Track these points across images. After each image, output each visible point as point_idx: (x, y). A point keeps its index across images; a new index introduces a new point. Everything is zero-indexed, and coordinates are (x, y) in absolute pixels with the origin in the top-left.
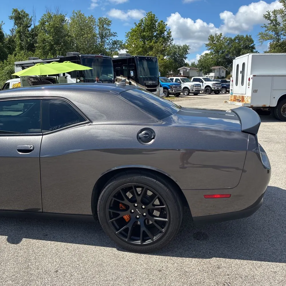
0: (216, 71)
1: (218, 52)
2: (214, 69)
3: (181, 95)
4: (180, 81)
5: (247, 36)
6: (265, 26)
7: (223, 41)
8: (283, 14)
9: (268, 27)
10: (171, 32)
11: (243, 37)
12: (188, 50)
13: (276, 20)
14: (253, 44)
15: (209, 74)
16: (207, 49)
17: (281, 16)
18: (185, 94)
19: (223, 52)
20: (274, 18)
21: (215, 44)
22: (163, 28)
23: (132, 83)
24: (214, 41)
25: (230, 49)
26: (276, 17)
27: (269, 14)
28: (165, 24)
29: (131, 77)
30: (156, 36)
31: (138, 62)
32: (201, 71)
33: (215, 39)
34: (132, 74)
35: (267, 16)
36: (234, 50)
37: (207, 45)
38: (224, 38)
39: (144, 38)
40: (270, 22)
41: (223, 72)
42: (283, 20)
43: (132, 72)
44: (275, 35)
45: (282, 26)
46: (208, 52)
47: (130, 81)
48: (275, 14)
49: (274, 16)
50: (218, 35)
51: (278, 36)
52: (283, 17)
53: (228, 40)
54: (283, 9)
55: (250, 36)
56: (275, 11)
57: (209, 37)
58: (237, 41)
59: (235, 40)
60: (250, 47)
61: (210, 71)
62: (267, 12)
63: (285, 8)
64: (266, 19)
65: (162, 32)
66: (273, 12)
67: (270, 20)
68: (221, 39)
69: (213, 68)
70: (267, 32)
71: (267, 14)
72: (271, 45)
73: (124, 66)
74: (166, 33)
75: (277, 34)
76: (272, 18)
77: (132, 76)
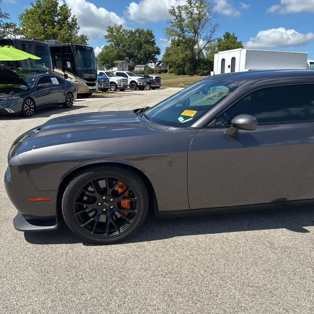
0: (119, 65)
1: (119, 45)
2: (117, 64)
3: (109, 91)
4: (105, 75)
5: (148, 30)
6: (170, 21)
7: (122, 33)
8: (188, 10)
9: (173, 23)
10: (76, 19)
11: (143, 31)
12: (86, 41)
13: (180, 16)
14: (153, 39)
15: (112, 69)
16: (107, 41)
17: (186, 12)
18: (112, 89)
19: (124, 46)
20: (179, 14)
21: (114, 36)
22: (67, 13)
23: (68, 76)
24: (114, 32)
25: (131, 42)
26: (181, 13)
27: (174, 10)
28: (68, 8)
29: (67, 68)
30: (58, 22)
31: (75, 52)
32: (104, 65)
33: (114, 30)
34: (69, 65)
35: (172, 11)
36: (135, 44)
37: (106, 37)
38: (124, 30)
39: (43, 22)
40: (175, 18)
41: (126, 66)
42: (188, 17)
43: (69, 62)
44: (181, 32)
45: (186, 22)
46: (108, 44)
47: (66, 73)
48: (179, 10)
49: (179, 11)
50: (117, 27)
51: (183, 33)
52: (188, 13)
53: (129, 33)
54: (187, 6)
55: (151, 30)
56: (179, 6)
57: (108, 28)
58: (137, 35)
59: (135, 33)
60: (150, 42)
61: (113, 66)
62: (172, 7)
63: (189, 5)
64: (171, 14)
65: (66, 18)
66: (177, 8)
67: (175, 15)
68: (121, 31)
69: (116, 62)
70: (173, 27)
71: (172, 10)
72: (173, 41)
73: (56, 55)
74: (70, 20)
75: (182, 30)
76: (177, 14)
77: (69, 67)
